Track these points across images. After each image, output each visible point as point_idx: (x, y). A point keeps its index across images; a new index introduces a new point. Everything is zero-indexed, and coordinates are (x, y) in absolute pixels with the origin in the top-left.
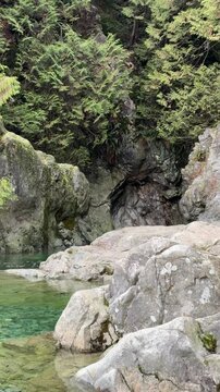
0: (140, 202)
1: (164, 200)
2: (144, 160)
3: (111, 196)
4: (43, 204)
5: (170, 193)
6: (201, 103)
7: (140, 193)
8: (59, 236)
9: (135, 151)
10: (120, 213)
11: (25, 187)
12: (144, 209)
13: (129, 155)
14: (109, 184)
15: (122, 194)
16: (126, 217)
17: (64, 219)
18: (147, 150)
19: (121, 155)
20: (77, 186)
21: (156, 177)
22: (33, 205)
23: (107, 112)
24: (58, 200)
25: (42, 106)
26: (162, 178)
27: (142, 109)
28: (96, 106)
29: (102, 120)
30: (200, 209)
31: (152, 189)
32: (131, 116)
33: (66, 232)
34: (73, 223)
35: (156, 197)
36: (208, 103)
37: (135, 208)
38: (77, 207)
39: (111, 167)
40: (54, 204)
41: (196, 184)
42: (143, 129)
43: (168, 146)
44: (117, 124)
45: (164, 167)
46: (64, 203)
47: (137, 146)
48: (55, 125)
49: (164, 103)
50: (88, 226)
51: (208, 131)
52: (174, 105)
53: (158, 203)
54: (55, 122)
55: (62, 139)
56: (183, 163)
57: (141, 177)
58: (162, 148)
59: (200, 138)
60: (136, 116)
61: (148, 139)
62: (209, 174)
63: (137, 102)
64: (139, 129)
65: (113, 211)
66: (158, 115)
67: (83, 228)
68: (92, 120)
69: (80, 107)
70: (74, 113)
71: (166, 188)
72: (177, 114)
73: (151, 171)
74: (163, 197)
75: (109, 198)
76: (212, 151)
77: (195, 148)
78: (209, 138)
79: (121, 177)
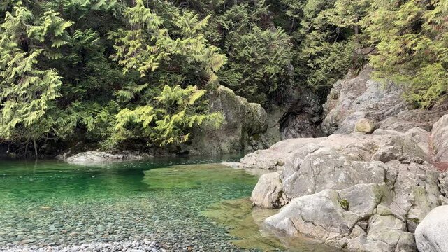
0: (297, 124)
1: (312, 123)
2: (299, 100)
4: (241, 126)
5: (316, 119)
6: (335, 65)
7: (297, 119)
8: (250, 144)
9: (294, 94)
10: (285, 131)
11: (231, 117)
12: (299, 128)
13: (290, 97)
14: (278, 114)
15: (286, 120)
16: (289, 133)
17: (253, 135)
18: (301, 94)
19: (286, 97)
20: (260, 115)
21: (306, 109)
22: (236, 127)
23: (277, 72)
24: (249, 123)
25: (240, 70)
26: (311, 110)
27: (299, 70)
28: (271, 69)
29: (274, 77)
30: (334, 128)
31: (304, 116)
32: (291, 74)
33: (254, 142)
34: (258, 137)
35: (307, 121)
36: (339, 65)
37: (294, 128)
38: (260, 127)
39: (280, 104)
40: (247, 126)
41: (332, 113)
42: (298, 82)
43: (314, 91)
44: (283, 79)
45: (312, 103)
46: (252, 125)
47: (295, 92)
48: (247, 81)
49: (312, 66)
50: (267, 138)
52: (318, 66)
53: (308, 125)
54: (247, 79)
55: (251, 89)
56: (323, 100)
57: (298, 110)
58: (310, 92)
59: (334, 85)
60: (294, 74)
61: (302, 87)
62: (340, 107)
63: (295, 66)
64: (296, 81)
65: (281, 130)
66: (308, 73)
67: (264, 140)
68: (268, 77)
69: (261, 70)
70: (258, 74)
71: (313, 116)
72: (319, 72)
73: (304, 106)
74: (311, 121)
75: (279, 122)
76: (342, 93)
77: (331, 92)
78: (339, 86)
79: (285, 110)
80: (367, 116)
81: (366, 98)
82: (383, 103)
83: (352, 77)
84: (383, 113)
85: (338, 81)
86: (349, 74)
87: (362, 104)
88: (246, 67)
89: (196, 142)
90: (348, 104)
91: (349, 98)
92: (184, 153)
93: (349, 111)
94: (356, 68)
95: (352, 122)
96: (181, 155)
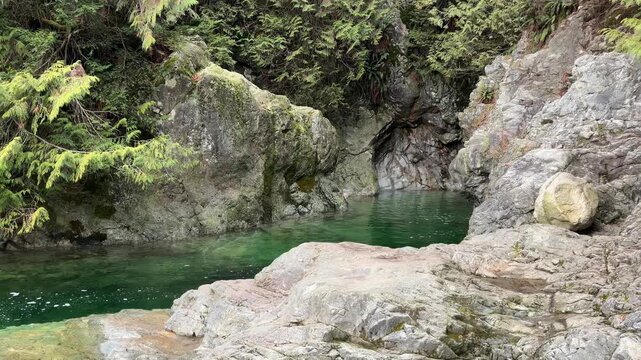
0: (411, 147)
1: (441, 145)
2: (416, 99)
3: (374, 142)
4: (261, 163)
5: (448, 137)
6: (490, 21)
7: (411, 137)
8: (289, 200)
9: (405, 87)
10: (386, 160)
11: (228, 144)
12: (416, 155)
13: (398, 92)
14: (371, 127)
15: (389, 138)
16: (394, 165)
17: (299, 180)
18: (421, 86)
19: (388, 92)
20: (316, 136)
21: (431, 118)
22: (243, 167)
23: (365, 38)
24: (287, 156)
25: (280, 32)
26: (438, 120)
27: (416, 34)
28: (348, 31)
29: (357, 48)
30: (481, 178)
31: (426, 132)
32: (403, 45)
33: (300, 196)
34: (311, 183)
35: (431, 141)
36: (500, 20)
37: (406, 155)
38: (317, 162)
39: (375, 107)
40: (281, 162)
41: (477, 141)
42: (416, 60)
43: (447, 81)
44: (380, 51)
45: (442, 105)
46: (296, 159)
47: (409, 81)
48: (297, 56)
49: (438, 22)
50: (334, 185)
51: (500, 60)
52: (452, 25)
53: (433, 149)
54: (298, 52)
55: (307, 74)
56: (463, 104)
57: (412, 118)
58: (440, 83)
59: (488, 69)
60: (408, 44)
61: (422, 72)
62: (497, 125)
63: (410, 26)
64: (413, 60)
65: (376, 159)
66: (432, 40)
67: (327, 188)
68: (346, 49)
69: (330, 32)
70: (324, 41)
71: (444, 131)
72: (456, 36)
73: (425, 111)
74: (439, 141)
75: (371, 144)
76: (502, 88)
77: (479, 84)
78: (499, 70)
79: (387, 119)
80: (573, 163)
81: (571, 107)
82: (619, 123)
83: (530, 50)
84: (621, 156)
85: (498, 58)
86: (523, 42)
87: (560, 126)
88: (295, 25)
89: (127, 209)
90: (517, 118)
91: (522, 102)
92: (90, 238)
93: (521, 143)
94: (540, 28)
95: (528, 180)
96: (83, 241)
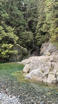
1: (38, 53)
2: (35, 48)
5: (39, 52)
7: (34, 52)
8: (24, 58)
11: (19, 51)
12: (35, 54)
13: (33, 47)
14: (30, 51)
15: (32, 52)
16: (33, 55)
17: (24, 55)
18: (35, 46)
20: (26, 51)
22: (20, 54)
25: (22, 40)
26: (37, 50)
28: (29, 41)
30: (42, 54)
32: (33, 42)
34: (26, 56)
36: (43, 40)
38: (26, 54)
39: (31, 49)
40: (23, 53)
41: (42, 51)
42: (35, 44)
43: (38, 46)
44: (31, 43)
48: (23, 43)
50: (28, 56)
51: (43, 44)
52: (39, 40)
55: (24, 45)
56: (40, 48)
57: (35, 50)
62: (44, 49)
63: (34, 40)
65: (31, 54)
66: (37, 42)
70: (26, 41)
72: (39, 42)
78: (43, 45)
80: (49, 52)
82: (52, 49)
84: (53, 51)
86: (46, 42)
87: (48, 49)
89: (11, 57)
91: (46, 48)
93: (45, 51)
94: (47, 41)
95: (46, 53)
96: (7, 60)
